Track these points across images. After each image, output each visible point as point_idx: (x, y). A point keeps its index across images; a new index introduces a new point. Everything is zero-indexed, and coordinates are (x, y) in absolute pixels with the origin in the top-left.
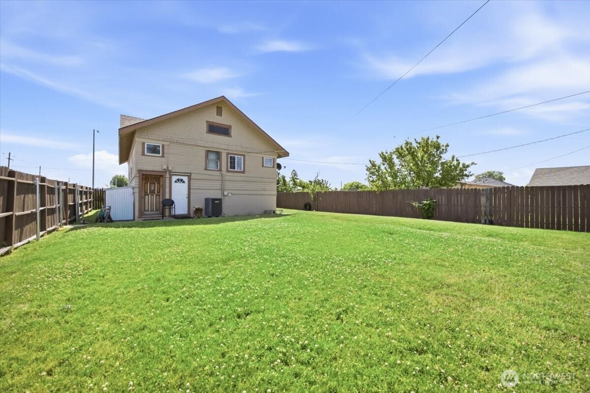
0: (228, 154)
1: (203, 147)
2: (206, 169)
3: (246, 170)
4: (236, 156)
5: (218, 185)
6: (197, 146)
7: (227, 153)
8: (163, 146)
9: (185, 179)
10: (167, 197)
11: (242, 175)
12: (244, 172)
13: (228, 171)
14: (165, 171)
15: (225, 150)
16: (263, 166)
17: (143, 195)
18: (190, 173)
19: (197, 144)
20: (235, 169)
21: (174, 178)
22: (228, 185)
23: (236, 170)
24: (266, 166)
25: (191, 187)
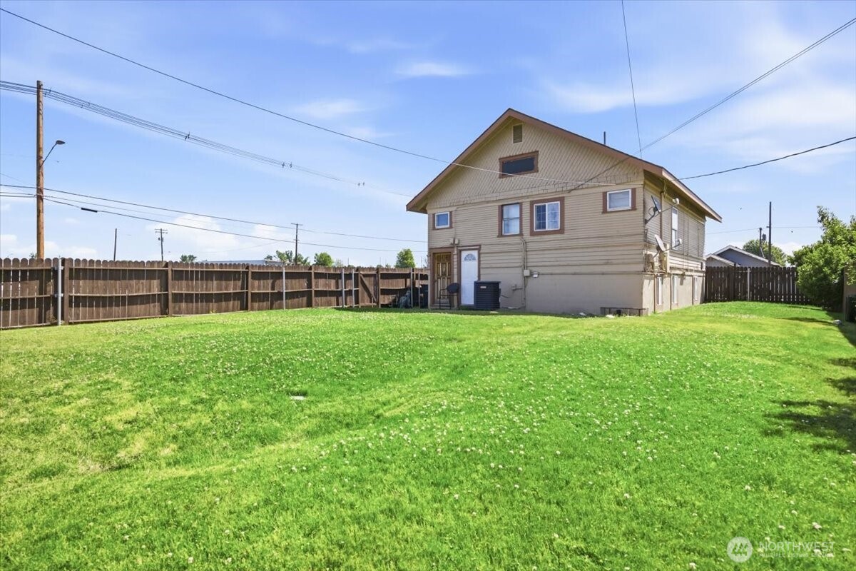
0: (532, 203)
1: (493, 201)
2: (501, 235)
3: (567, 226)
4: (547, 204)
5: (517, 259)
6: (488, 202)
7: (531, 201)
8: (451, 212)
9: (475, 253)
10: (456, 281)
11: (558, 236)
12: (561, 231)
13: (533, 234)
14: (453, 245)
15: (528, 197)
16: (605, 211)
17: (436, 278)
18: (480, 245)
19: (487, 200)
20: (545, 228)
21: (464, 254)
22: (533, 259)
23: (547, 229)
24: (612, 210)
25: (482, 266)
